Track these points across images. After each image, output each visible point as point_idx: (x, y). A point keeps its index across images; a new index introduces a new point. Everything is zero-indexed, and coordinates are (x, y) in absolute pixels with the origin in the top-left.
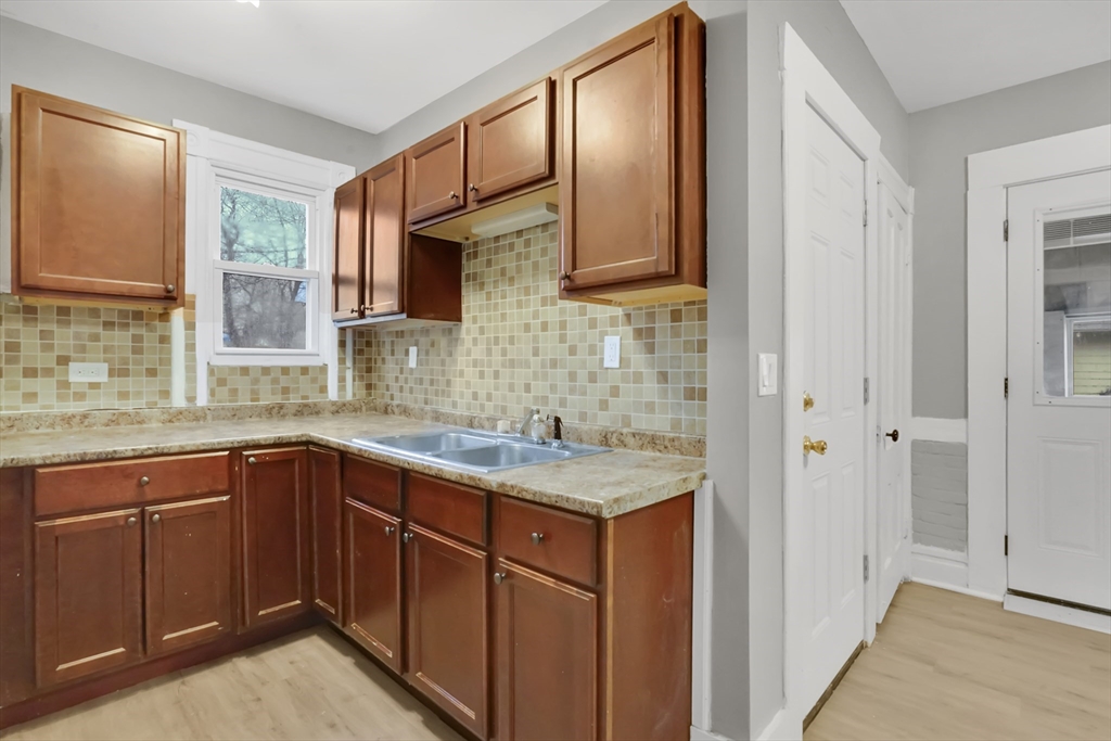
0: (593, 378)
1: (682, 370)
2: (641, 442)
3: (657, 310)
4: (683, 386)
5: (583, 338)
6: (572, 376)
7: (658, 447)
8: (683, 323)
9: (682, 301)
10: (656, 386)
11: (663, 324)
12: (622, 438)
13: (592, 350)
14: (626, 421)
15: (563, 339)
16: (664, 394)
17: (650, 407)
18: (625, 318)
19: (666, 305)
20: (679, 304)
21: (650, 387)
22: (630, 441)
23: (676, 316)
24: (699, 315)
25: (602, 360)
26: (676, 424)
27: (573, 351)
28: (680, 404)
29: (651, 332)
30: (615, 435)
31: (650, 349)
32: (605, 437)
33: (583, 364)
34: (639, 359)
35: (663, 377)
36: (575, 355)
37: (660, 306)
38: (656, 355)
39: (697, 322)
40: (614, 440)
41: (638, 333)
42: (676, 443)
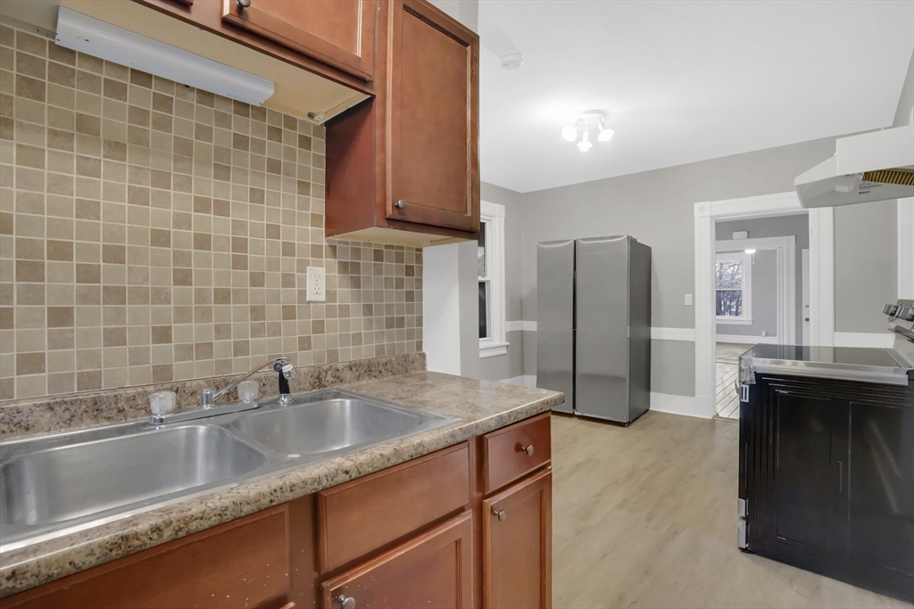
0: (289, 313)
1: (384, 303)
2: (358, 373)
3: (361, 247)
4: (384, 317)
5: (274, 265)
6: (257, 312)
7: (373, 374)
8: (384, 263)
9: (384, 244)
10: (362, 318)
11: (367, 261)
12: (338, 374)
13: (288, 280)
14: (333, 355)
15: (239, 263)
16: (369, 324)
17: (357, 339)
18: (330, 250)
19: (370, 245)
20: (381, 246)
21: (357, 319)
22: (348, 375)
23: (378, 255)
24: (396, 257)
25: (303, 293)
26: (380, 350)
27: (257, 280)
28: (383, 333)
29: (355, 267)
30: (329, 373)
31: (356, 283)
32: (318, 378)
33: (275, 297)
34: (344, 293)
35: (368, 310)
36: (262, 285)
37: (365, 244)
38: (362, 289)
39: (394, 264)
40: (329, 378)
41: (344, 267)
42: (388, 366)
